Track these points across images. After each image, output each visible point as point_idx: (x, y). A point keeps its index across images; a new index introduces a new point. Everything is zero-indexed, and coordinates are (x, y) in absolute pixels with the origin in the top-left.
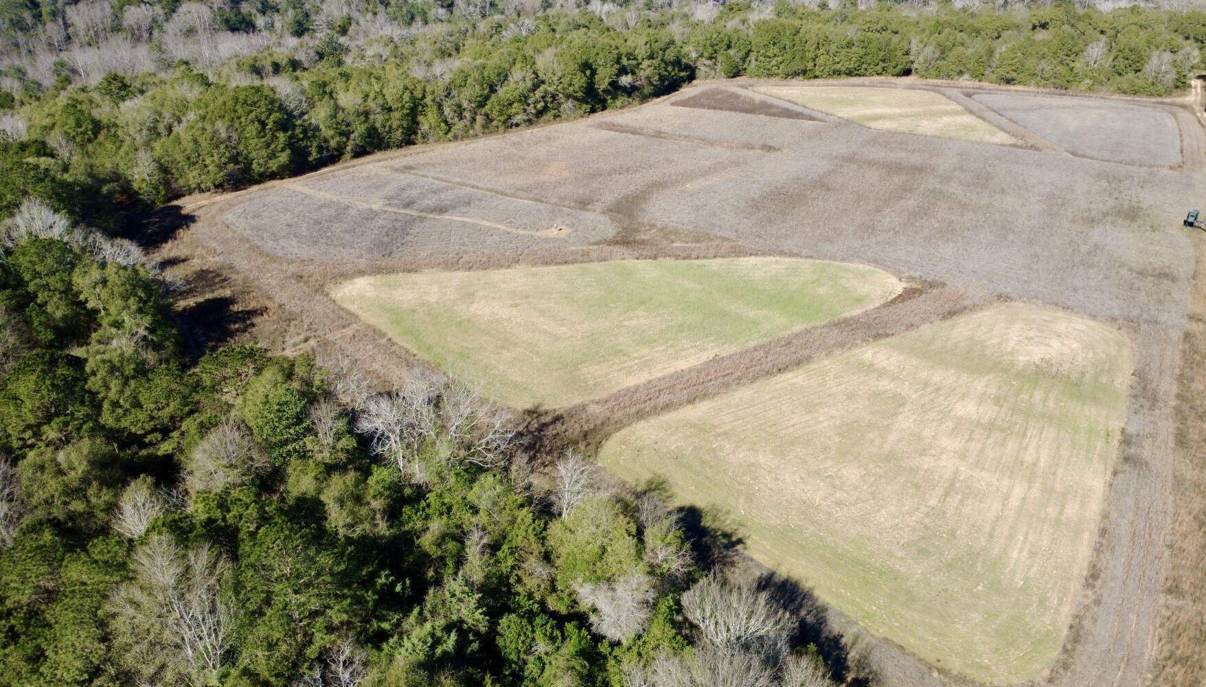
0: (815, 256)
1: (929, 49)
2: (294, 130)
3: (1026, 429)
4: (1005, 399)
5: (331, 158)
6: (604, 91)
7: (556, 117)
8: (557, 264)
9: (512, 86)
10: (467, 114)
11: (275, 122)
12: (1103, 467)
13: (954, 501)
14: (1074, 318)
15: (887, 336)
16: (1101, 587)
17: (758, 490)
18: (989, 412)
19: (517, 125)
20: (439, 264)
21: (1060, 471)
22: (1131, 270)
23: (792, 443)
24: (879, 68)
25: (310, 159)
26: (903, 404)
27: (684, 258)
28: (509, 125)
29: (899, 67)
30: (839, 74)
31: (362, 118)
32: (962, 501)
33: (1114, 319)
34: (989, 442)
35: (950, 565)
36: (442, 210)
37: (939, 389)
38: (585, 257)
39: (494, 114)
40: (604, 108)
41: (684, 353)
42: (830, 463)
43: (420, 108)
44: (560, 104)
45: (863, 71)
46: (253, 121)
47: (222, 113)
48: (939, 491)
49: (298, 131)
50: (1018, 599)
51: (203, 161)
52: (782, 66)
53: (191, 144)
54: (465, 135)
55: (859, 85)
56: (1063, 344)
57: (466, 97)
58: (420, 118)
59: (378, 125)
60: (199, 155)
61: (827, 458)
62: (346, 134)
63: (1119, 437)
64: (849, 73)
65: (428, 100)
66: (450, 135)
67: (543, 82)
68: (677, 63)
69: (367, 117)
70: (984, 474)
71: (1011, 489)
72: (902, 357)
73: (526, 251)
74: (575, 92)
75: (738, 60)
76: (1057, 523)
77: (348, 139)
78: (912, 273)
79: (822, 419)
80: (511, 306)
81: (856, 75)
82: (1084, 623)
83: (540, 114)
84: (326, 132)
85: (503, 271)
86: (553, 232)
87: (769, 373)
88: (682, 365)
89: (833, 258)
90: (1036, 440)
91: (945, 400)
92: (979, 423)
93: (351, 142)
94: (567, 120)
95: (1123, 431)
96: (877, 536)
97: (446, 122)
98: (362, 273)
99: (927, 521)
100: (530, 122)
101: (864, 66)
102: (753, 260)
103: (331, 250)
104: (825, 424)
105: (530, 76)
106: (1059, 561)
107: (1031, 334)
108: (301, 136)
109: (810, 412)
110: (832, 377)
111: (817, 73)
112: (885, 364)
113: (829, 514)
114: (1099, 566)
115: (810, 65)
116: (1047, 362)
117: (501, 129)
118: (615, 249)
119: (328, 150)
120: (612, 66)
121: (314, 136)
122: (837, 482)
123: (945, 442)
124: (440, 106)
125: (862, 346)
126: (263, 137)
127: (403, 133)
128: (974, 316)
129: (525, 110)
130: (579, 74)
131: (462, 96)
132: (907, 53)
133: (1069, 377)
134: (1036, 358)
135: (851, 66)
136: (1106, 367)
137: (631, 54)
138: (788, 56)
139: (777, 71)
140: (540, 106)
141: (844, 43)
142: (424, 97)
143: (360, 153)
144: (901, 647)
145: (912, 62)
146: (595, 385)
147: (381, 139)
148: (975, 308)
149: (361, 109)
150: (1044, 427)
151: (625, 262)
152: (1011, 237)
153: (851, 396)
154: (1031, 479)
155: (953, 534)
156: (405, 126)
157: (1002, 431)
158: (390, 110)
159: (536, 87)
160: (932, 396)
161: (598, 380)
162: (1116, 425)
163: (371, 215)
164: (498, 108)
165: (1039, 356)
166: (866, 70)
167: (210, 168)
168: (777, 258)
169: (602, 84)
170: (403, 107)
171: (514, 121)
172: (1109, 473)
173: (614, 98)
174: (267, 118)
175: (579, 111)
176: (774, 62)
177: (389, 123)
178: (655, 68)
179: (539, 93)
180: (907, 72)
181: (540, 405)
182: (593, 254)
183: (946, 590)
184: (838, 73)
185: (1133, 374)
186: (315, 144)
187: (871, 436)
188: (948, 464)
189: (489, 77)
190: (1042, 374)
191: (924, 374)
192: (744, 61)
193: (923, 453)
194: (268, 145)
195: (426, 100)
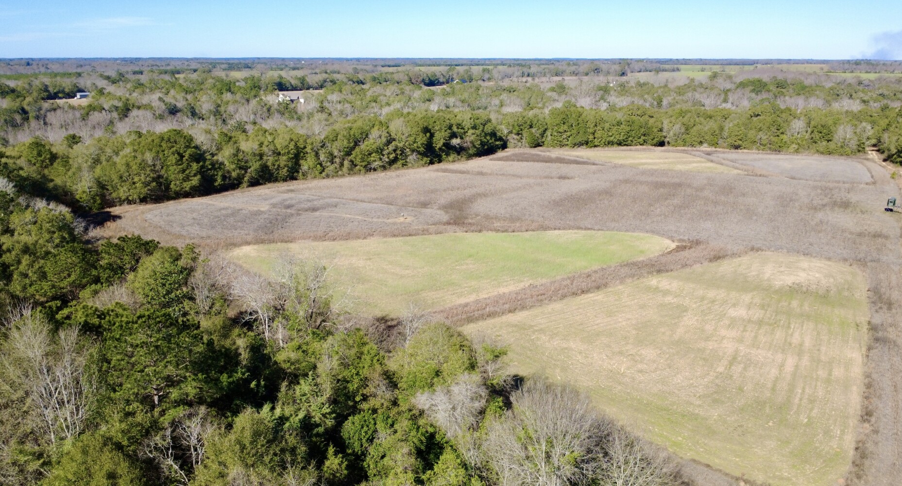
0: (605, 229)
1: (677, 127)
2: (205, 162)
3: (789, 323)
4: (769, 306)
5: (231, 185)
6: (440, 149)
7: (403, 165)
8: (403, 236)
9: (372, 141)
10: (337, 160)
11: (190, 155)
12: (858, 345)
13: (738, 369)
14: (812, 259)
15: (667, 271)
16: (876, 422)
17: (572, 364)
18: (757, 314)
19: (375, 170)
20: (310, 237)
21: (823, 349)
22: (851, 233)
23: (598, 335)
24: (641, 140)
25: (216, 184)
26: (686, 311)
27: (503, 232)
28: (368, 169)
29: (656, 139)
30: (613, 144)
31: (258, 158)
32: (745, 369)
33: (845, 260)
34: (760, 332)
35: (742, 409)
36: (314, 210)
37: (714, 301)
38: (425, 232)
39: (358, 161)
40: (440, 161)
41: (505, 284)
42: (629, 347)
43: (302, 154)
44: (407, 156)
45: (629, 142)
46: (173, 154)
47: (151, 147)
48: (725, 362)
49: (208, 163)
50: (805, 431)
51: (133, 179)
52: (570, 139)
53: (124, 167)
54: (336, 174)
55: (627, 150)
56: (808, 275)
57: (336, 149)
58: (301, 162)
59: (269, 164)
60: (130, 175)
61: (628, 343)
62: (245, 169)
63: (867, 327)
64: (620, 144)
65: (308, 149)
66: (324, 174)
67: (394, 140)
68: (493, 134)
69: (261, 158)
70: (760, 351)
71: (784, 360)
72: (681, 283)
73: (379, 230)
74: (418, 147)
75: (538, 135)
76: (828, 381)
77: (246, 172)
78: (681, 237)
79: (620, 320)
80: (367, 259)
81: (625, 145)
82: (867, 445)
83: (392, 162)
84: (229, 166)
85: (361, 241)
86: (402, 219)
87: (575, 294)
88: (503, 290)
89: (619, 230)
90: (799, 331)
91: (720, 307)
92: (749, 321)
93: (248, 175)
94: (413, 167)
95: (869, 323)
96: (676, 391)
97: (321, 165)
98: (248, 243)
99: (717, 381)
100: (384, 168)
101: (630, 139)
102: (557, 232)
103: (226, 231)
104: (624, 323)
105: (385, 134)
106: (835, 405)
107: (782, 269)
108: (210, 167)
109: (610, 316)
110: (626, 295)
111: (596, 144)
112: (668, 287)
113: (633, 379)
114: (870, 407)
115: (591, 137)
116: (798, 284)
117: (363, 170)
118: (449, 227)
119: (230, 180)
120: (446, 131)
121: (220, 168)
122: (638, 358)
123: (723, 332)
124: (317, 155)
125: (648, 277)
126: (180, 165)
127: (288, 171)
128: (735, 260)
129: (381, 159)
130: (421, 134)
131: (334, 147)
132: (661, 130)
133: (817, 293)
134: (790, 283)
135: (621, 138)
136: (846, 287)
137: (460, 125)
138: (574, 132)
139: (567, 143)
140: (392, 156)
141: (615, 123)
142: (305, 147)
143: (255, 183)
144: (708, 466)
145: (665, 137)
146: (433, 303)
147: (271, 175)
148: (734, 255)
149: (257, 152)
150: (803, 322)
151: (457, 234)
152: (755, 218)
153: (642, 307)
154: (800, 354)
155: (741, 389)
156: (290, 166)
157: (770, 325)
158: (279, 154)
159: (389, 142)
160: (709, 305)
161: (436, 300)
162: (863, 319)
163: (259, 213)
164: (360, 156)
165: (791, 282)
166: (632, 141)
167: (137, 185)
168: (576, 231)
169: (439, 142)
170: (289, 153)
171: (373, 166)
172: (864, 349)
173: (448, 155)
174: (185, 152)
175: (421, 162)
176: (565, 136)
177: (278, 163)
178: (477, 136)
179: (391, 147)
180: (662, 144)
181: (387, 315)
182: (431, 230)
183: (741, 426)
184: (610, 143)
185: (868, 291)
186: (220, 173)
187: (663, 330)
188: (729, 347)
189: (354, 135)
190: (795, 290)
191: (701, 293)
192: (543, 137)
193: (707, 339)
194: (184, 171)
195: (306, 150)
